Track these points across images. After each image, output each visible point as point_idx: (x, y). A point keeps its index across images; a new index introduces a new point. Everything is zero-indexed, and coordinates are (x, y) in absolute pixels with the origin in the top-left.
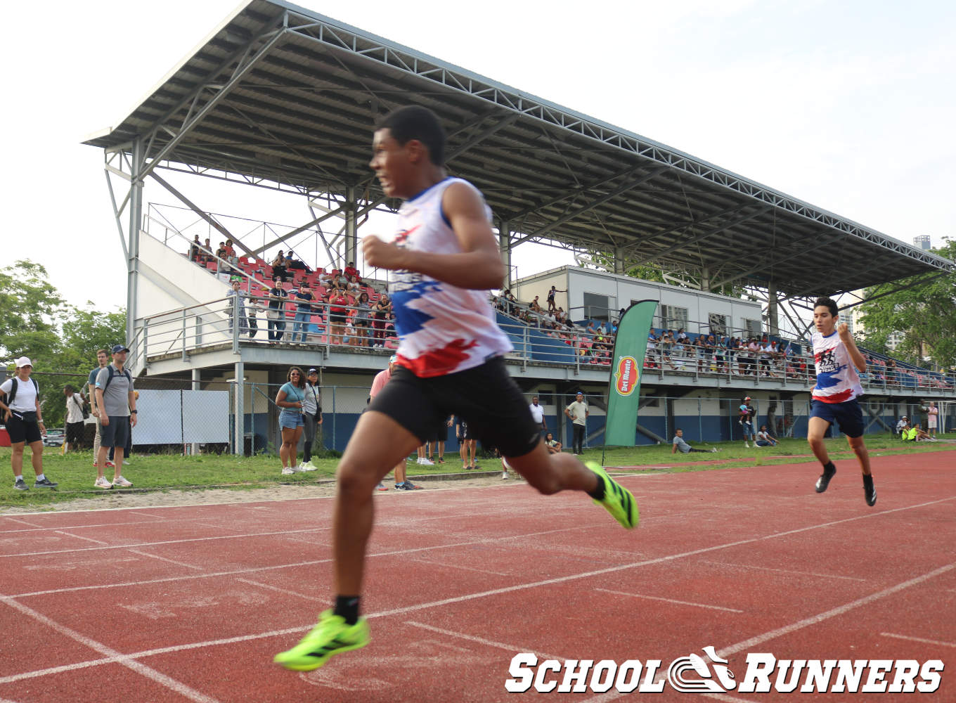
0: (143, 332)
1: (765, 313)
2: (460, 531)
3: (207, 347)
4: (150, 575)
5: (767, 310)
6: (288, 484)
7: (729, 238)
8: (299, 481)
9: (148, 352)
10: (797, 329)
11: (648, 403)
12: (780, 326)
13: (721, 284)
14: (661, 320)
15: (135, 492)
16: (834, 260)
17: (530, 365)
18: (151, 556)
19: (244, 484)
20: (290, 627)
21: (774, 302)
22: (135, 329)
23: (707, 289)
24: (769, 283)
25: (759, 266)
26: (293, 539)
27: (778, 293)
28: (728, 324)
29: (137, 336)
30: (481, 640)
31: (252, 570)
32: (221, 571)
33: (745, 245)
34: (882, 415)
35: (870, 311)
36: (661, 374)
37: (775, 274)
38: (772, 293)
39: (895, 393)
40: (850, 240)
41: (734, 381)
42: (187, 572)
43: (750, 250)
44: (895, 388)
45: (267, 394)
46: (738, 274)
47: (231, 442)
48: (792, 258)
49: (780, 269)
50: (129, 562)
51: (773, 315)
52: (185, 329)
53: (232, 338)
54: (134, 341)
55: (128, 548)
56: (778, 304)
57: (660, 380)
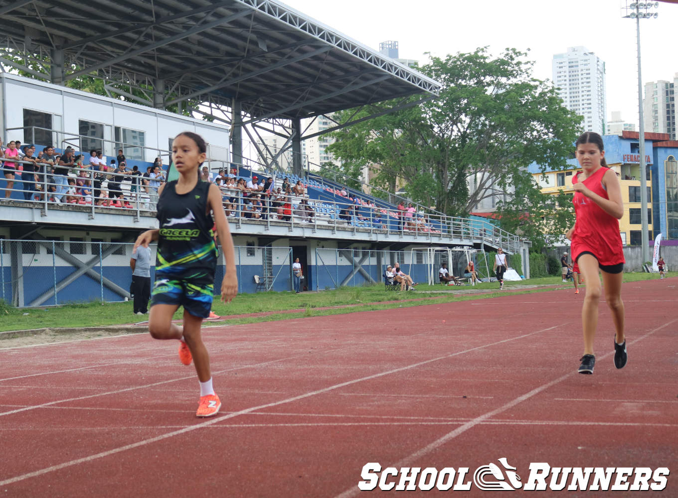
7: (193, 44)
10: (265, 160)
11: (113, 251)
12: (245, 153)
13: (179, 101)
16: (313, 77)
21: (238, 124)
23: (161, 105)
24: (233, 101)
25: (225, 80)
27: (243, 113)
33: (211, 53)
34: (366, 263)
36: (136, 216)
37: (242, 90)
38: (237, 114)
39: (381, 238)
40: (332, 53)
43: (216, 60)
44: (381, 233)
46: (200, 88)
48: (266, 71)
49: (248, 84)
51: (237, 140)
56: (242, 128)
57: (134, 222)
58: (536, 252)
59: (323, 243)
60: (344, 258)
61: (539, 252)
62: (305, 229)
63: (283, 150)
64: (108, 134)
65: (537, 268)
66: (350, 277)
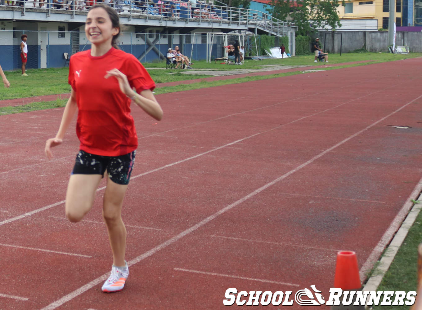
34: (157, 43)
39: (170, 24)
41: (28, 13)
44: (170, 20)
58: (302, 34)
60: (140, 39)
61: (305, 34)
65: (302, 47)
66: (146, 53)
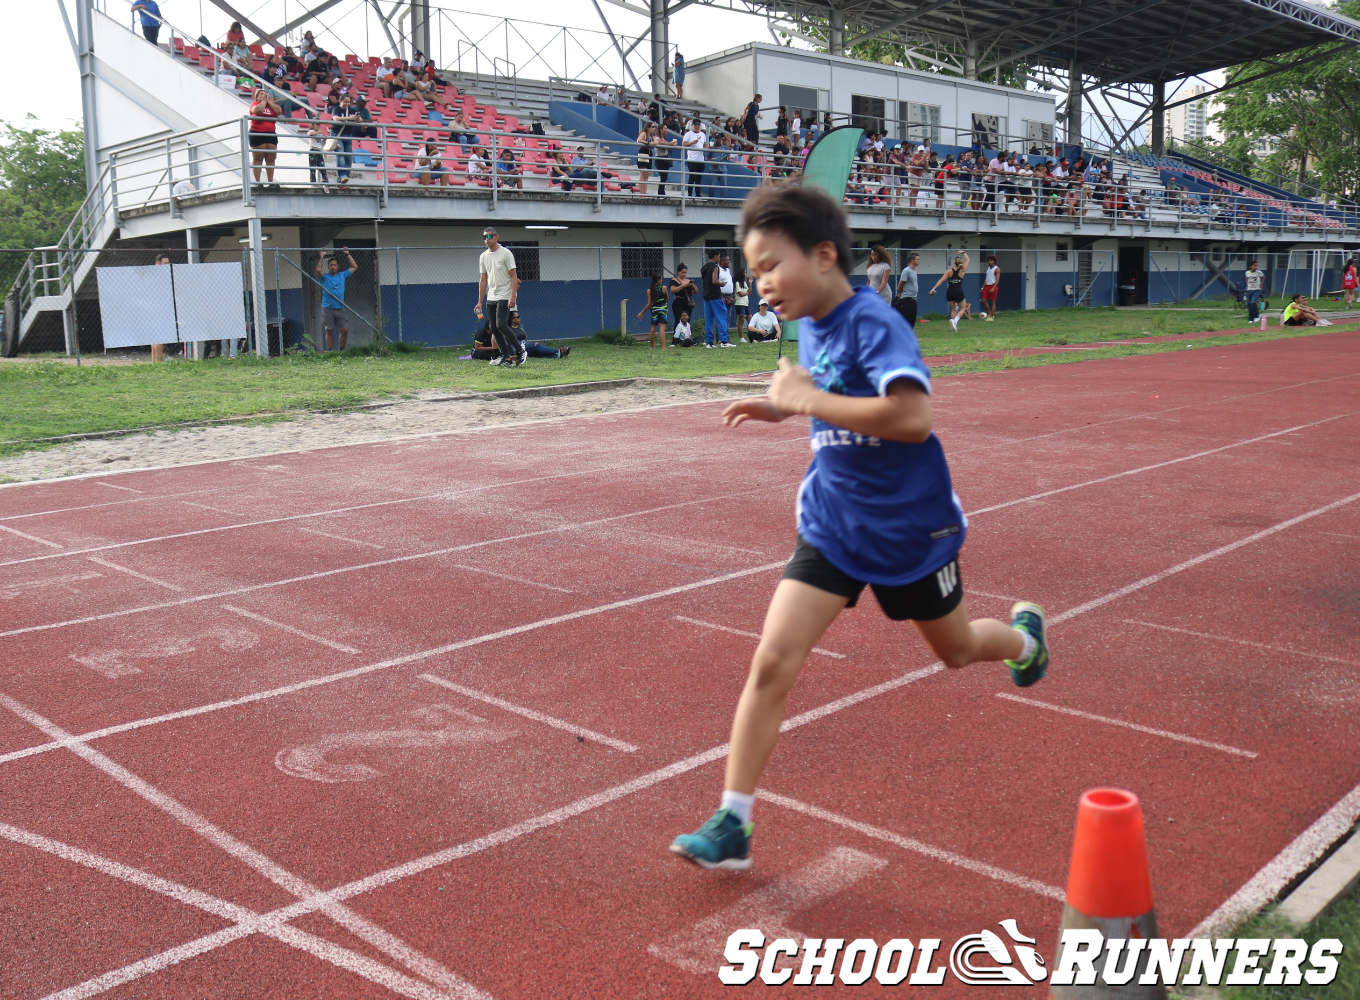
0: (109, 172)
1: (1062, 111)
2: (537, 508)
3: (206, 196)
4: (114, 603)
5: (1065, 105)
6: (325, 412)
8: (340, 406)
9: (120, 204)
10: (1112, 135)
12: (1085, 131)
13: (995, 67)
14: (898, 125)
15: (108, 435)
17: (692, 205)
18: (118, 568)
19: (262, 415)
20: (277, 686)
21: (1077, 92)
22: (99, 165)
23: (974, 73)
24: (1072, 62)
26: (307, 530)
27: (1084, 77)
28: (1001, 131)
29: (101, 179)
30: (502, 703)
31: (245, 590)
32: (207, 592)
34: (1226, 269)
35: (1229, 102)
37: (1081, 49)
38: (1075, 79)
39: (1249, 237)
41: (1002, 222)
42: (162, 595)
44: (1249, 230)
45: (299, 266)
46: (1022, 49)
47: (250, 337)
49: (1089, 40)
50: (90, 581)
51: (1075, 112)
52: (170, 169)
53: (241, 182)
54: (98, 185)
55: (91, 553)
56: (1083, 96)
57: (888, 222)
59: (1166, 244)
60: (1197, 262)
62: (1134, 228)
63: (1137, 125)
64: (890, 112)
66: (1205, 287)
